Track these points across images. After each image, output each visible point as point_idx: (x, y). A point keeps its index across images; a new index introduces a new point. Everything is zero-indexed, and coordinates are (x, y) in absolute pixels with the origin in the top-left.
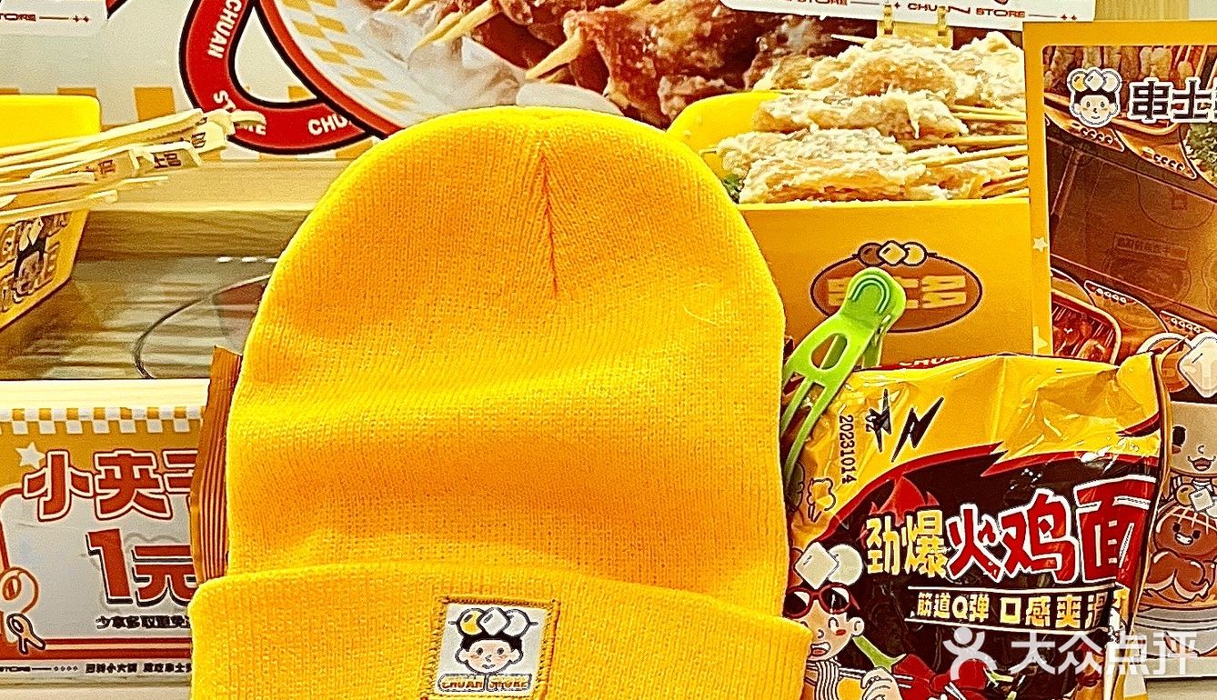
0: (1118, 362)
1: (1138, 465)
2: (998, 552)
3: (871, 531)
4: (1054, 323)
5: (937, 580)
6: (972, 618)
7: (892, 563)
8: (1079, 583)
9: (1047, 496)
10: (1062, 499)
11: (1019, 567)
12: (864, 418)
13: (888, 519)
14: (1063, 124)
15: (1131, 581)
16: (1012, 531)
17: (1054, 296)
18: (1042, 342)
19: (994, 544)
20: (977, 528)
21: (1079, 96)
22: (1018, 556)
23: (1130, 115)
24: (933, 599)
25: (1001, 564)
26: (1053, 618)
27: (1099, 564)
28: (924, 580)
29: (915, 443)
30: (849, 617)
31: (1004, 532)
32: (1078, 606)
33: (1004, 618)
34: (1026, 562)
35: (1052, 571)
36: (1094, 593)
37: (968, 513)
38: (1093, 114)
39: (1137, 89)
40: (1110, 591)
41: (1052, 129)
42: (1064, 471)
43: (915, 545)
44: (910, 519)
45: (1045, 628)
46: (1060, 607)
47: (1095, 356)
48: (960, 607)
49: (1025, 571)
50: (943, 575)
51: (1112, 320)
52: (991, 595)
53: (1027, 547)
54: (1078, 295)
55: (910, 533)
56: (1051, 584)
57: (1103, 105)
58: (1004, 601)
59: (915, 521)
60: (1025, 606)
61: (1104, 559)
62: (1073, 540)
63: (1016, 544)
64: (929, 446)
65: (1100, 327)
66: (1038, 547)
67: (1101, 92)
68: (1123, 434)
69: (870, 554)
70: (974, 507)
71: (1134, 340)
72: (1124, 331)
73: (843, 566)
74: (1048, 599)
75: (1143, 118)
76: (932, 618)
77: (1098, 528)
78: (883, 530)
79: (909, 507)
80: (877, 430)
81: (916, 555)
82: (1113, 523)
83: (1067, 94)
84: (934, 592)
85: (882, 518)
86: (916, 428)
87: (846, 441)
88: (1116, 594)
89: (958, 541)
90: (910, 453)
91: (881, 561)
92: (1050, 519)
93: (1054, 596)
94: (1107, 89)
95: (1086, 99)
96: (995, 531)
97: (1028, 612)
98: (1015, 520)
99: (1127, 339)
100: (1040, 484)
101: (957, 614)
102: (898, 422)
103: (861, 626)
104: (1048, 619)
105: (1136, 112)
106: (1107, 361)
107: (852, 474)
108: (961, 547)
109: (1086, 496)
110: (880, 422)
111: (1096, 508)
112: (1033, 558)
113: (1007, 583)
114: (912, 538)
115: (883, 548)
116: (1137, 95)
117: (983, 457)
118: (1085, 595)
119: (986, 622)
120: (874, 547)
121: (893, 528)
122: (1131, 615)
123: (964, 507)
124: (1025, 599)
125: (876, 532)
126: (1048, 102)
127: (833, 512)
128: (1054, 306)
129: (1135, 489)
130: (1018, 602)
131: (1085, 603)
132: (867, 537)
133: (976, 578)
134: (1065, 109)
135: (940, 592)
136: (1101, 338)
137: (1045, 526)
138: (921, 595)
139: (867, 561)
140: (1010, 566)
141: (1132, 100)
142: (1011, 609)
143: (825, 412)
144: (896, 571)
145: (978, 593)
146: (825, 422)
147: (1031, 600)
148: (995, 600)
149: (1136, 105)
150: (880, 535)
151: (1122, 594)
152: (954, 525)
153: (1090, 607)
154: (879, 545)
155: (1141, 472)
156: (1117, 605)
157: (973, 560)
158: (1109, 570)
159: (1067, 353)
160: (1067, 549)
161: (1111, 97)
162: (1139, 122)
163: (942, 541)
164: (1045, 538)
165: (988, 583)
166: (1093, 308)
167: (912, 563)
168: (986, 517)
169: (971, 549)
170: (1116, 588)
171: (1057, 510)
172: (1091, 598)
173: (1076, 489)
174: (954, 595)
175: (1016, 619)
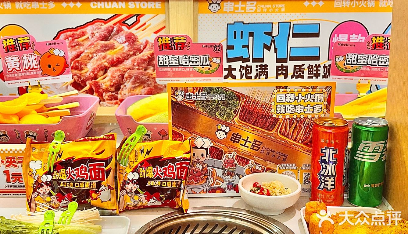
0: (183, 141)
2: (162, 174)
3: (140, 170)
4: (173, 135)
5: (152, 179)
6: (158, 185)
7: (144, 176)
8: (176, 179)
9: (170, 164)
10: (173, 165)
11: (166, 177)
12: (139, 151)
13: (143, 168)
14: (174, 100)
15: (185, 179)
16: (165, 170)
17: (172, 130)
18: (170, 137)
19: (162, 173)
20: (159, 170)
21: (177, 95)
22: (166, 175)
23: (186, 99)
24: (151, 182)
25: (163, 176)
26: (172, 185)
27: (180, 176)
28: (149, 179)
29: (148, 155)
30: (136, 185)
31: (163, 170)
32: (176, 183)
33: (163, 185)
34: (167, 176)
35: (171, 177)
36: (179, 181)
37: (157, 167)
38: (180, 98)
39: (187, 94)
40: (182, 181)
41: (172, 101)
42: (173, 160)
43: (148, 172)
44: (147, 168)
45: (170, 187)
46: (173, 183)
47: (180, 140)
48: (155, 183)
49: (167, 177)
50: (153, 178)
51: (182, 133)
52: (161, 181)
53: (167, 173)
54: (176, 130)
55: (147, 170)
56: (171, 180)
57: (181, 97)
58: (163, 182)
59: (148, 169)
60: (167, 183)
61: (181, 175)
62: (175, 172)
63: (165, 173)
64: (150, 155)
65: (180, 135)
66: (169, 173)
67: (181, 95)
68: (184, 154)
69: (140, 174)
70: (158, 166)
71: (186, 138)
72: (185, 136)
73: (136, 176)
74: (171, 182)
75: (188, 99)
76: (151, 185)
77: (179, 170)
78: (142, 170)
79: (147, 166)
80: (141, 153)
81: (148, 174)
82: (182, 169)
83: (175, 95)
84: (151, 181)
85: (142, 168)
86: (148, 153)
87: (136, 154)
88: (183, 181)
89: (155, 172)
90: (147, 157)
91: (142, 175)
92: (171, 168)
93: (172, 182)
94: (182, 94)
95: (178, 96)
96: (162, 170)
97: (167, 184)
98: (165, 169)
99: (185, 138)
100: (170, 162)
101: (155, 185)
102: (145, 151)
103: (138, 187)
104: (171, 186)
105: (187, 98)
106: (182, 141)
107: (137, 160)
108: (156, 173)
109: (178, 164)
110: (142, 151)
111: (179, 167)
112: (168, 175)
113: (164, 179)
114: (147, 171)
115: (142, 173)
116: (187, 95)
117: (160, 158)
118: (177, 182)
119: (160, 186)
120: (141, 173)
121: (144, 170)
122: (185, 185)
123: (156, 166)
124: (167, 182)
125: (141, 171)
126: (172, 96)
127: (134, 167)
128: (172, 132)
129: (186, 163)
130: (165, 183)
131: (177, 183)
132: (139, 171)
133: (158, 178)
134: (175, 98)
135: (152, 181)
136: (181, 138)
137: (170, 170)
138: (149, 181)
139: (139, 175)
140: (164, 176)
141: (186, 96)
142: (164, 184)
143: (133, 150)
144: (144, 177)
145: (158, 181)
146: (133, 151)
147: (168, 182)
148: (161, 182)
149: (187, 97)
150: (142, 171)
151: (184, 182)
152: (155, 169)
153: (178, 184)
154: (142, 172)
155: (187, 160)
156: (183, 183)
157: (158, 175)
158: (181, 177)
159: (175, 140)
160: (174, 173)
161: (183, 96)
162: (187, 100)
163: (152, 172)
164: (170, 172)
165: (160, 179)
166: (179, 132)
167: (147, 176)
168: (160, 168)
169: (157, 173)
170: (183, 180)
171: (172, 167)
172: (178, 182)
173: (176, 163)
174: (154, 181)
175: (165, 185)
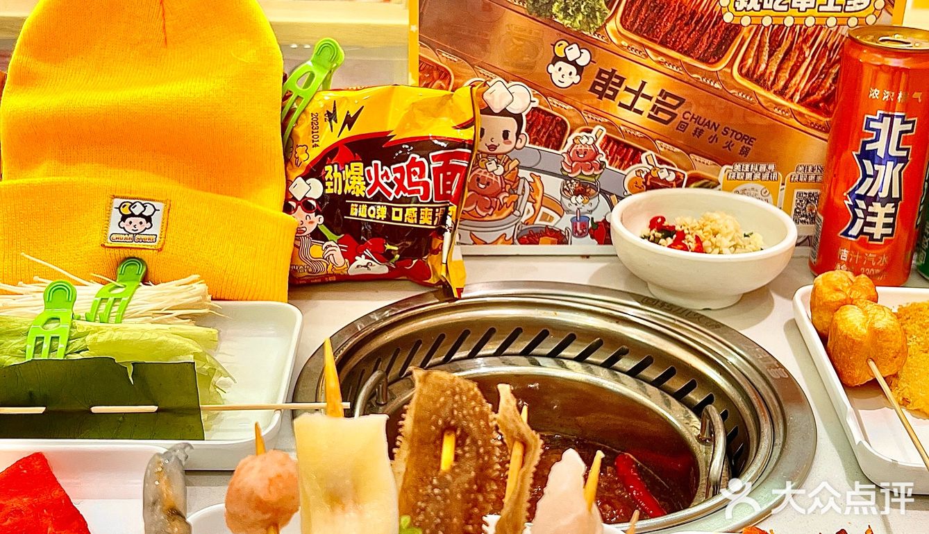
0: (453, 91)
1: (462, 144)
2: (391, 185)
3: (327, 172)
4: (420, 71)
5: (360, 198)
6: (378, 218)
7: (338, 189)
8: (431, 202)
9: (415, 158)
10: (424, 160)
11: (401, 193)
12: (322, 116)
13: (336, 166)
15: (458, 200)
16: (398, 175)
17: (420, 57)
18: (413, 80)
19: (389, 181)
20: (380, 173)
22: (401, 187)
24: (358, 208)
25: (393, 192)
26: (418, 219)
27: (441, 193)
28: (354, 198)
29: (350, 129)
30: (316, 216)
31: (394, 175)
32: (431, 214)
33: (394, 218)
34: (405, 191)
35: (418, 195)
36: (439, 208)
37: (376, 165)
40: (447, 207)
42: (423, 145)
43: (349, 179)
44: (347, 166)
45: (414, 224)
46: (422, 213)
47: (441, 88)
48: (372, 212)
49: (404, 195)
50: (363, 196)
51: (450, 70)
52: (387, 206)
53: (406, 183)
54: (432, 57)
55: (347, 173)
56: (417, 202)
58: (394, 210)
59: (349, 168)
60: (404, 212)
61: (444, 191)
62: (429, 180)
63: (400, 181)
64: (358, 129)
65: (444, 75)
66: (411, 184)
68: (455, 128)
69: (328, 184)
70: (379, 163)
71: (460, 81)
72: (455, 76)
73: (314, 189)
74: (416, 209)
76: (357, 217)
77: (441, 175)
78: (333, 172)
79: (346, 162)
80: (330, 121)
81: (350, 185)
82: (449, 173)
84: (359, 204)
85: (333, 165)
86: (350, 121)
87: (315, 126)
88: (450, 208)
89: (371, 179)
90: (347, 133)
91: (332, 187)
92: (417, 170)
93: (419, 208)
96: (390, 174)
97: (406, 215)
98: (400, 170)
99: (457, 80)
100: (412, 152)
101: (370, 216)
102: (341, 117)
103: (322, 220)
104: (416, 220)
106: (447, 90)
107: (317, 143)
108: (372, 182)
109: (436, 158)
110: (331, 116)
111: (441, 165)
112: (409, 189)
113: (395, 200)
114: (348, 176)
115: (333, 181)
117: (383, 137)
118: (434, 208)
119: (385, 220)
120: (329, 180)
121: (338, 171)
122: (457, 220)
123: (374, 162)
124: (404, 209)
125: (329, 173)
127: (308, 162)
128: (420, 62)
129: (460, 156)
130: (401, 210)
131: (434, 212)
132: (325, 175)
133: (379, 197)
135: (362, 204)
136: (443, 79)
137: (415, 173)
138: (352, 205)
139: (325, 187)
140: (397, 193)
142: (397, 214)
143: (304, 111)
144: (340, 193)
145: (381, 205)
146: (304, 116)
147: (407, 210)
148: (389, 209)
150: (332, 174)
151: (453, 209)
152: (369, 171)
153: (437, 215)
154: (331, 179)
155: (464, 148)
156: (450, 214)
157: (378, 188)
158: (447, 197)
159: (426, 86)
160: (426, 185)
163: (363, 179)
164: (415, 179)
165: (386, 200)
166: (439, 63)
167: (348, 188)
168: (385, 168)
169: (377, 183)
170: (451, 205)
171: (421, 165)
172: (437, 210)
173: (431, 155)
174: (369, 206)
175: (400, 219)
